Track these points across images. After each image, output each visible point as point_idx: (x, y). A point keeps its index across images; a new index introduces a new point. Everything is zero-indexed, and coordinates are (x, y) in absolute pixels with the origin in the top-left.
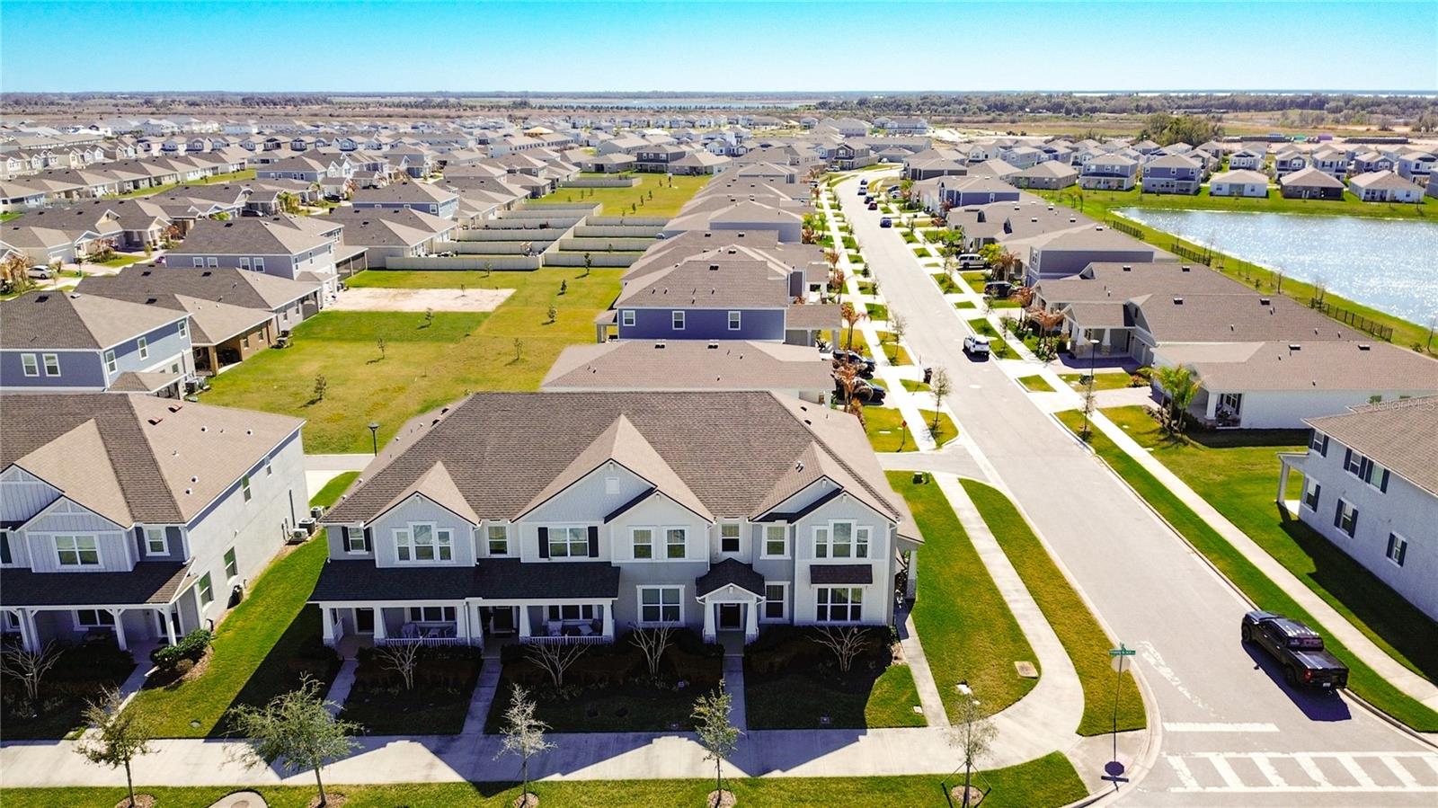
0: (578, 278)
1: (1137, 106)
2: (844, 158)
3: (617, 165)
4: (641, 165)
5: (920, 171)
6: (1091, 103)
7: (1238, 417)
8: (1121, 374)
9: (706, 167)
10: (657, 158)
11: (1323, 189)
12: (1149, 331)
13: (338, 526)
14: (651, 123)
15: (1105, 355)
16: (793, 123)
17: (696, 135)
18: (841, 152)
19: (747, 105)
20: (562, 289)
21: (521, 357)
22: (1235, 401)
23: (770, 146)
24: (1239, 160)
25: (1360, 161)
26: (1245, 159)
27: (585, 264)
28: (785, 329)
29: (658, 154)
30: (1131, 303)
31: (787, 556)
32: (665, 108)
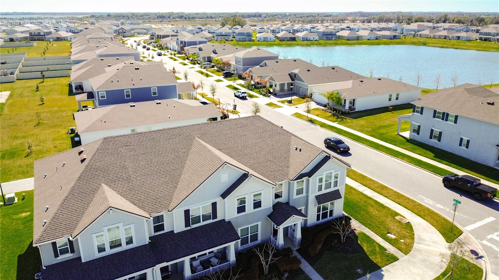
0: (40, 83)
1: (207, 16)
2: (122, 33)
3: (20, 38)
4: (32, 38)
5: (160, 35)
6: (192, 15)
7: (354, 107)
8: (297, 99)
9: (64, 37)
10: (39, 34)
11: (290, 38)
12: (304, 82)
13: (48, 244)
14: (21, 23)
15: (286, 93)
16: (86, 22)
17: (49, 26)
18: (120, 30)
19: (61, 17)
20: (37, 88)
21: (40, 122)
22: (353, 102)
23: (88, 28)
24: (261, 30)
25: (294, 29)
26: (262, 29)
27: (41, 77)
28: (177, 94)
29: (40, 33)
30: (292, 73)
31: (304, 194)
32: (24, 18)
